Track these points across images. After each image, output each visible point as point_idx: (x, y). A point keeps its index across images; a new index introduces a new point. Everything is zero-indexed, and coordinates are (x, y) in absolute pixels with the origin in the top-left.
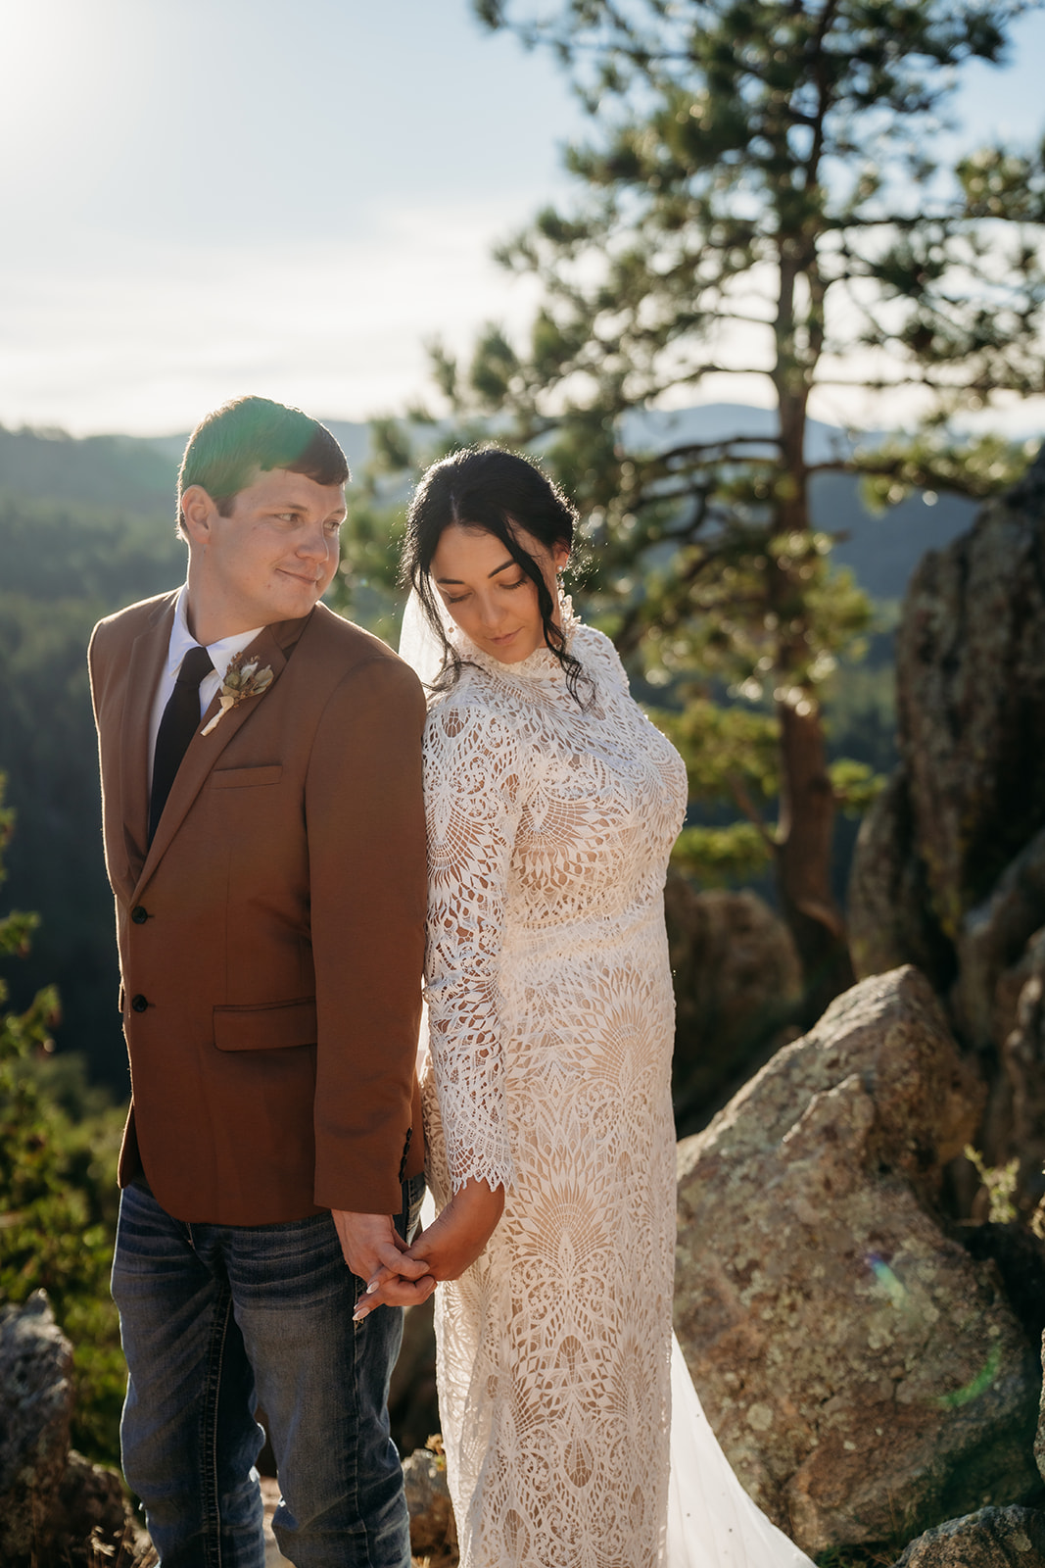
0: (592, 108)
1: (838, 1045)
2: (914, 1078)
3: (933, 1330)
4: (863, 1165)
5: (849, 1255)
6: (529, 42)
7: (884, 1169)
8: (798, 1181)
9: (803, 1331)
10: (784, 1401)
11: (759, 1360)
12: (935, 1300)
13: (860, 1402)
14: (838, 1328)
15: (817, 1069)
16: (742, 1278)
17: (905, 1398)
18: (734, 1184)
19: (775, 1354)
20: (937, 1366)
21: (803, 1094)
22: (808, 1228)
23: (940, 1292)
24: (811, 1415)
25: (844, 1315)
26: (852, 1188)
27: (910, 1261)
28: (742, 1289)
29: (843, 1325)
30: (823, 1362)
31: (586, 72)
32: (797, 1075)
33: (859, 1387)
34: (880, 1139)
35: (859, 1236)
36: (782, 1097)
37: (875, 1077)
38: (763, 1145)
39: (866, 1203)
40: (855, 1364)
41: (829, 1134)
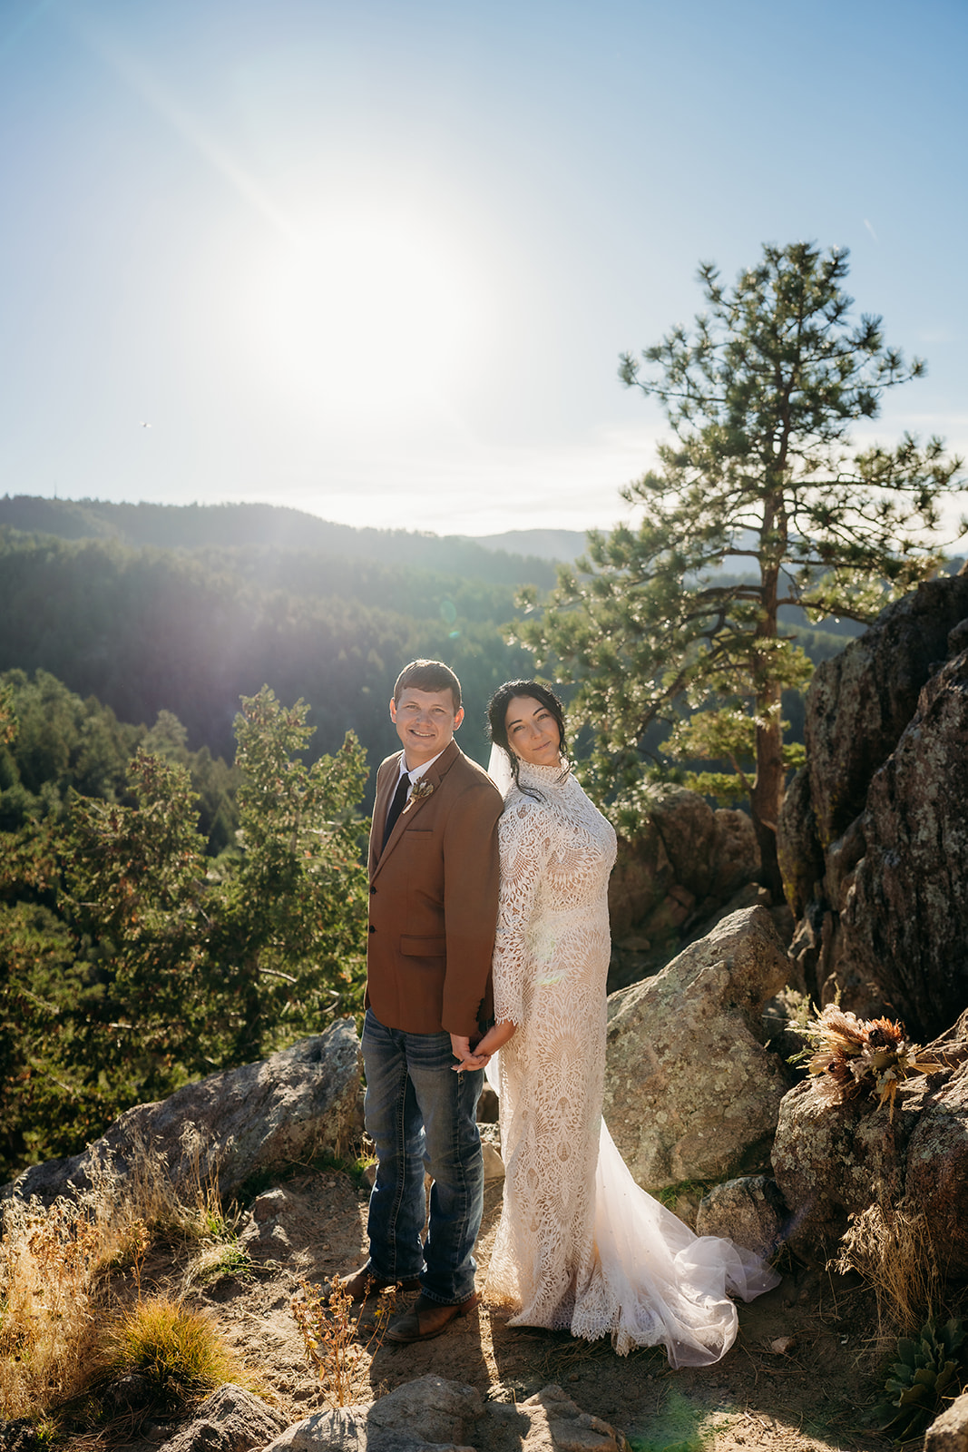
0: (675, 426)
1: (718, 943)
2: (752, 962)
3: (745, 1085)
4: (722, 1004)
5: (710, 1046)
6: (647, 392)
7: (733, 1005)
8: (690, 1009)
9: (686, 1079)
10: (673, 1111)
11: (664, 1091)
12: (747, 1070)
13: (707, 1115)
14: (702, 1080)
15: (707, 954)
16: (660, 1052)
17: (729, 1116)
18: (662, 1006)
19: (672, 1089)
20: (745, 1102)
21: (699, 966)
22: (692, 1031)
23: (749, 1067)
24: (685, 1119)
25: (705, 1074)
26: (716, 1014)
27: (738, 1051)
28: (660, 1057)
29: (703, 1078)
30: (693, 1095)
31: (674, 404)
32: (697, 956)
33: (708, 1108)
34: (732, 990)
35: (716, 1038)
36: (689, 966)
37: (733, 961)
38: (677, 989)
39: (721, 1021)
40: (708, 1097)
41: (708, 987)
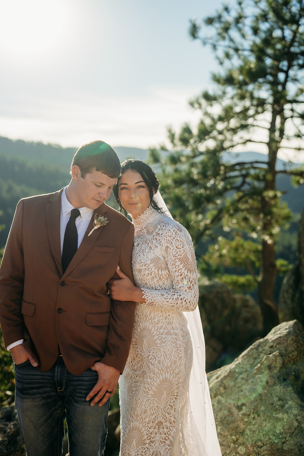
0: (221, 63)
1: (273, 341)
2: (295, 353)
3: (295, 429)
4: (278, 378)
5: (272, 404)
6: (204, 43)
7: (285, 380)
8: (258, 381)
9: (257, 425)
10: (249, 446)
11: (242, 433)
12: (297, 420)
13: (272, 448)
14: (267, 426)
15: (267, 348)
16: (239, 408)
17: (286, 448)
18: (239, 380)
19: (248, 432)
20: (296, 440)
21: (262, 355)
22: (260, 395)
23: (298, 418)
24: (257, 451)
25: (269, 422)
26: (275, 384)
27: (290, 408)
28: (239, 411)
29: (268, 425)
30: (262, 436)
31: (220, 53)
32: (260, 349)
33: (272, 444)
34: (284, 371)
35: (276, 399)
36: (255, 355)
37: (284, 352)
38: (248, 369)
39: (279, 389)
40: (271, 437)
41: (270, 367)
